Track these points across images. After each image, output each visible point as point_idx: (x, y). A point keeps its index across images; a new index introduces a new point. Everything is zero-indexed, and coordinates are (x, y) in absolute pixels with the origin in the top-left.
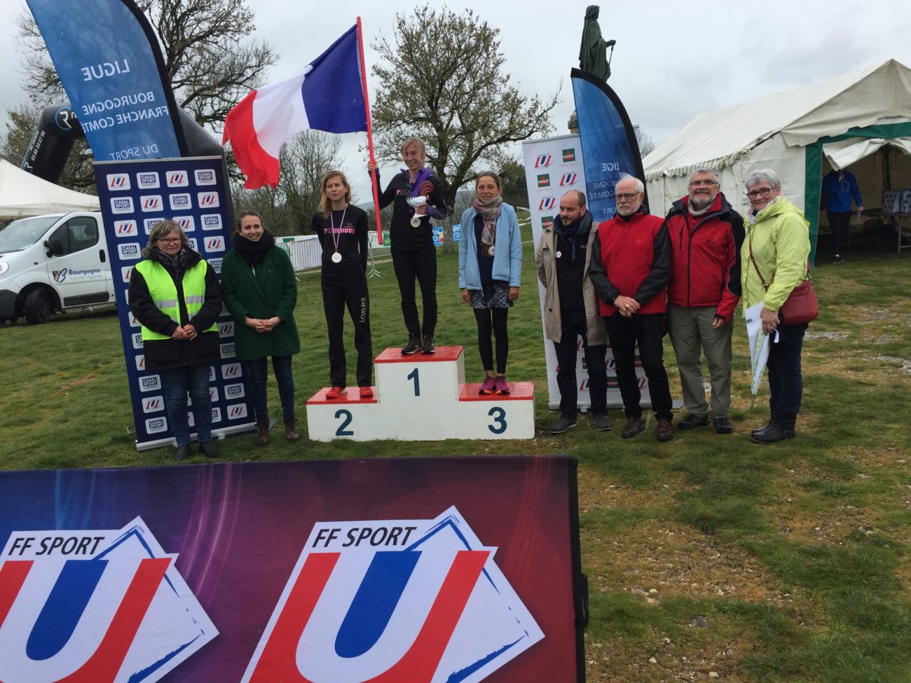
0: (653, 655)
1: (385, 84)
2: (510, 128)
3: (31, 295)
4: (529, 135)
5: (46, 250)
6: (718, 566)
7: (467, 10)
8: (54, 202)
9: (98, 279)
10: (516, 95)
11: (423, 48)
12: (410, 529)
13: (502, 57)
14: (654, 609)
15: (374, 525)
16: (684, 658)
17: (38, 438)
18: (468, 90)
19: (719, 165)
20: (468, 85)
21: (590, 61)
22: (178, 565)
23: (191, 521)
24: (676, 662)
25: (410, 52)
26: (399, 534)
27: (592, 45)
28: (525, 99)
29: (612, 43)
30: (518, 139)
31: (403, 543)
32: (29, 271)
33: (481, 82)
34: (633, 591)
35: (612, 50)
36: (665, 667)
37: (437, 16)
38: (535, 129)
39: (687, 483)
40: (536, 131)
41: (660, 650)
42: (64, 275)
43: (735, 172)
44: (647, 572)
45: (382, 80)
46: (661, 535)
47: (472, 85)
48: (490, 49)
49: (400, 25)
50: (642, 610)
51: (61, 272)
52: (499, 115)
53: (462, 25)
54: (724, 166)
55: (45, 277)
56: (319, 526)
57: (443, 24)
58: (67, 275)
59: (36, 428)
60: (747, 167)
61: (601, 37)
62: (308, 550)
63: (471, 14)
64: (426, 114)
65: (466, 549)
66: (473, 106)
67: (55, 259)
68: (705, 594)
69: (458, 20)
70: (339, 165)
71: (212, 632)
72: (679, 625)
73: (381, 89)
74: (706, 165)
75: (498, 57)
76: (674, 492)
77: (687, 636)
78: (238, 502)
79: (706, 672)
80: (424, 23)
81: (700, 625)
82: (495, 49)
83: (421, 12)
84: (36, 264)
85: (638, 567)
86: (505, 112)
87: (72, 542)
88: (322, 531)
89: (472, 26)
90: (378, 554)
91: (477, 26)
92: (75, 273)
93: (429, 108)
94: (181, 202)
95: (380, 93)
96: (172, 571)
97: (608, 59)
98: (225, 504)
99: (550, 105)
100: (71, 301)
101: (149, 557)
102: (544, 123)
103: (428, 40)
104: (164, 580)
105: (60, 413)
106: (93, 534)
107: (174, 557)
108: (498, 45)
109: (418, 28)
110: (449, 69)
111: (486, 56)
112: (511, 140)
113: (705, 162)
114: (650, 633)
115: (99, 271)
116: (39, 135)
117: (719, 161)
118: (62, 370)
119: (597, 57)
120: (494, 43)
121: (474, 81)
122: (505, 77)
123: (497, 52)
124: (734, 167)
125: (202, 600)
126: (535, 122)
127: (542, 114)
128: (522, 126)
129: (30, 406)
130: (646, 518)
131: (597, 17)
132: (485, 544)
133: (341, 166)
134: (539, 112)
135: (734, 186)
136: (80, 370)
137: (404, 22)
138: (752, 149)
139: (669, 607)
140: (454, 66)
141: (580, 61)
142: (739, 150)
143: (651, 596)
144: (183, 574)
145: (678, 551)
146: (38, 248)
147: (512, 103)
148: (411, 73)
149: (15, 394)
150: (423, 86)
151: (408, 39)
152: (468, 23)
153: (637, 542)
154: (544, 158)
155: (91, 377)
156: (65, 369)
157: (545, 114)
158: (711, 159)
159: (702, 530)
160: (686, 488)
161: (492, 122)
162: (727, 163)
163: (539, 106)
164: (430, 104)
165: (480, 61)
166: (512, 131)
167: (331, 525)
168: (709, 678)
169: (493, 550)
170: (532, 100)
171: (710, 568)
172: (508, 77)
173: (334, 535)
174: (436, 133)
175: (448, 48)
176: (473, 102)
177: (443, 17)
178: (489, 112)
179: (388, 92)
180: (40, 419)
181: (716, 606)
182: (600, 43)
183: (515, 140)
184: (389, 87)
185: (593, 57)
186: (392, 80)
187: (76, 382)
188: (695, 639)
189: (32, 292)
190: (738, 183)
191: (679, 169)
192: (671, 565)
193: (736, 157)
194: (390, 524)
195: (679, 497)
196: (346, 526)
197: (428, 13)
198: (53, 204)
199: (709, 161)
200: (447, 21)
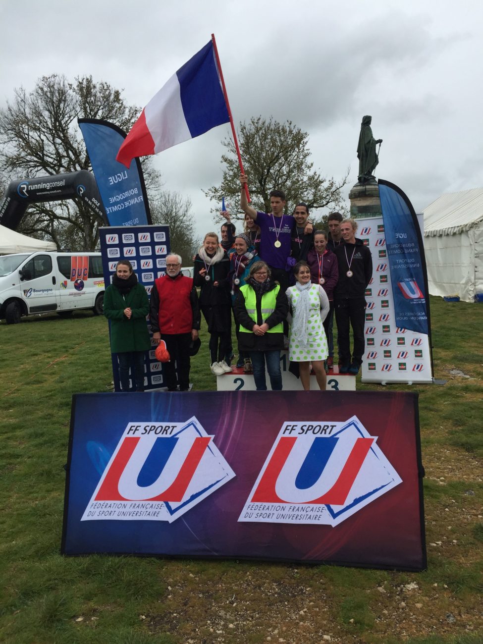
0: (447, 507)
1: (229, 168)
2: (314, 199)
3: (10, 304)
4: (327, 204)
5: (20, 276)
6: (477, 467)
7: (288, 121)
8: (18, 244)
9: (51, 295)
10: (319, 177)
11: (256, 145)
12: (333, 426)
13: (309, 152)
14: (444, 486)
15: (315, 424)
16: (464, 509)
17: (51, 391)
18: (285, 173)
19: (459, 230)
20: (285, 169)
21: (364, 153)
22: (214, 441)
23: (221, 419)
24: (459, 511)
25: (248, 148)
26: (327, 428)
27: (366, 142)
28: (325, 181)
29: (380, 141)
30: (319, 207)
31: (330, 433)
32: (10, 289)
33: (294, 168)
34: (431, 478)
35: (380, 146)
36: (454, 513)
37: (266, 124)
38: (330, 200)
39: (454, 426)
40: (331, 201)
41: (450, 505)
42: (30, 292)
43: (469, 236)
44: (438, 470)
45: (228, 165)
46: (443, 452)
47: (288, 169)
48: (301, 146)
49: (242, 130)
50: (439, 486)
51: (29, 291)
52: (305, 190)
53: (284, 131)
54: (462, 231)
55: (19, 294)
56: (286, 424)
57: (270, 129)
58: (32, 293)
59: (46, 385)
60: (477, 233)
61: (372, 137)
62: (281, 435)
63: (290, 124)
64: (257, 189)
65: (362, 437)
66: (289, 183)
67: (26, 282)
68: (471, 480)
69: (281, 128)
70: (190, 220)
71: (232, 475)
72: (459, 494)
73: (227, 171)
74: (450, 230)
75: (306, 152)
76: (446, 431)
77: (464, 499)
78: (244, 411)
79: (477, 515)
80: (258, 128)
81: (471, 494)
82: (304, 146)
83: (256, 121)
84: (14, 285)
85: (432, 467)
86: (309, 188)
87: (160, 428)
88: (288, 426)
89: (291, 132)
90: (317, 438)
91: (294, 132)
92: (37, 291)
93: (259, 184)
94: (145, 251)
95: (226, 174)
96: (211, 444)
97: (377, 152)
98: (238, 411)
99: (341, 185)
100: (35, 309)
101: (200, 436)
102: (337, 197)
103: (260, 139)
104: (207, 448)
105: (57, 378)
106: (171, 424)
107: (213, 437)
108: (306, 143)
109: (253, 131)
110: (273, 160)
111: (297, 150)
112: (314, 207)
113: (449, 228)
114: (444, 498)
115: (51, 290)
116: (6, 200)
117: (458, 228)
118: (45, 352)
119: (370, 151)
120: (303, 142)
121: (289, 167)
122: (310, 165)
123: (306, 148)
124: (469, 232)
125: (226, 458)
126: (330, 196)
127: (335, 191)
128: (322, 198)
129: (36, 373)
130: (433, 443)
131: (370, 124)
132: (371, 435)
133: (191, 221)
134: (333, 189)
135: (469, 244)
136: (57, 352)
137: (245, 128)
138: (481, 221)
139: (452, 486)
140: (278, 158)
141: (357, 153)
142: (473, 221)
143: (441, 481)
144: (217, 445)
145: (453, 460)
146: (15, 275)
147: (315, 183)
148: (249, 162)
149: (22, 366)
150: (256, 170)
151: (247, 139)
152: (288, 129)
153: (429, 455)
154: (366, 229)
155: (66, 357)
156: (47, 352)
157: (338, 190)
158: (453, 226)
159: (466, 450)
160: (454, 428)
161: (300, 194)
162: (464, 229)
163: (334, 185)
164: (260, 182)
165: (294, 154)
166: (315, 201)
167: (292, 423)
168: (478, 518)
169: (376, 438)
170: (329, 181)
171: (472, 469)
172: (312, 164)
173: (294, 428)
174: (263, 201)
175: (274, 145)
176: (288, 181)
177: (270, 124)
178: (299, 188)
179: (231, 173)
180: (46, 381)
181: (479, 485)
182: (371, 141)
183: (316, 207)
184: (232, 170)
185: (366, 151)
186: (234, 166)
187: (58, 360)
188: (469, 501)
189: (11, 303)
190: (472, 243)
191: (432, 232)
192: (450, 467)
193: (470, 226)
194: (322, 424)
195: (451, 433)
196: (300, 424)
197: (260, 122)
198: (18, 246)
199: (452, 228)
200: (272, 127)
